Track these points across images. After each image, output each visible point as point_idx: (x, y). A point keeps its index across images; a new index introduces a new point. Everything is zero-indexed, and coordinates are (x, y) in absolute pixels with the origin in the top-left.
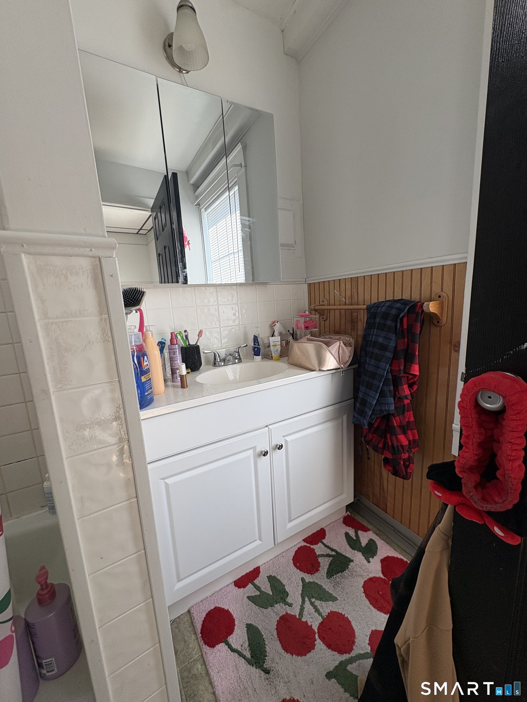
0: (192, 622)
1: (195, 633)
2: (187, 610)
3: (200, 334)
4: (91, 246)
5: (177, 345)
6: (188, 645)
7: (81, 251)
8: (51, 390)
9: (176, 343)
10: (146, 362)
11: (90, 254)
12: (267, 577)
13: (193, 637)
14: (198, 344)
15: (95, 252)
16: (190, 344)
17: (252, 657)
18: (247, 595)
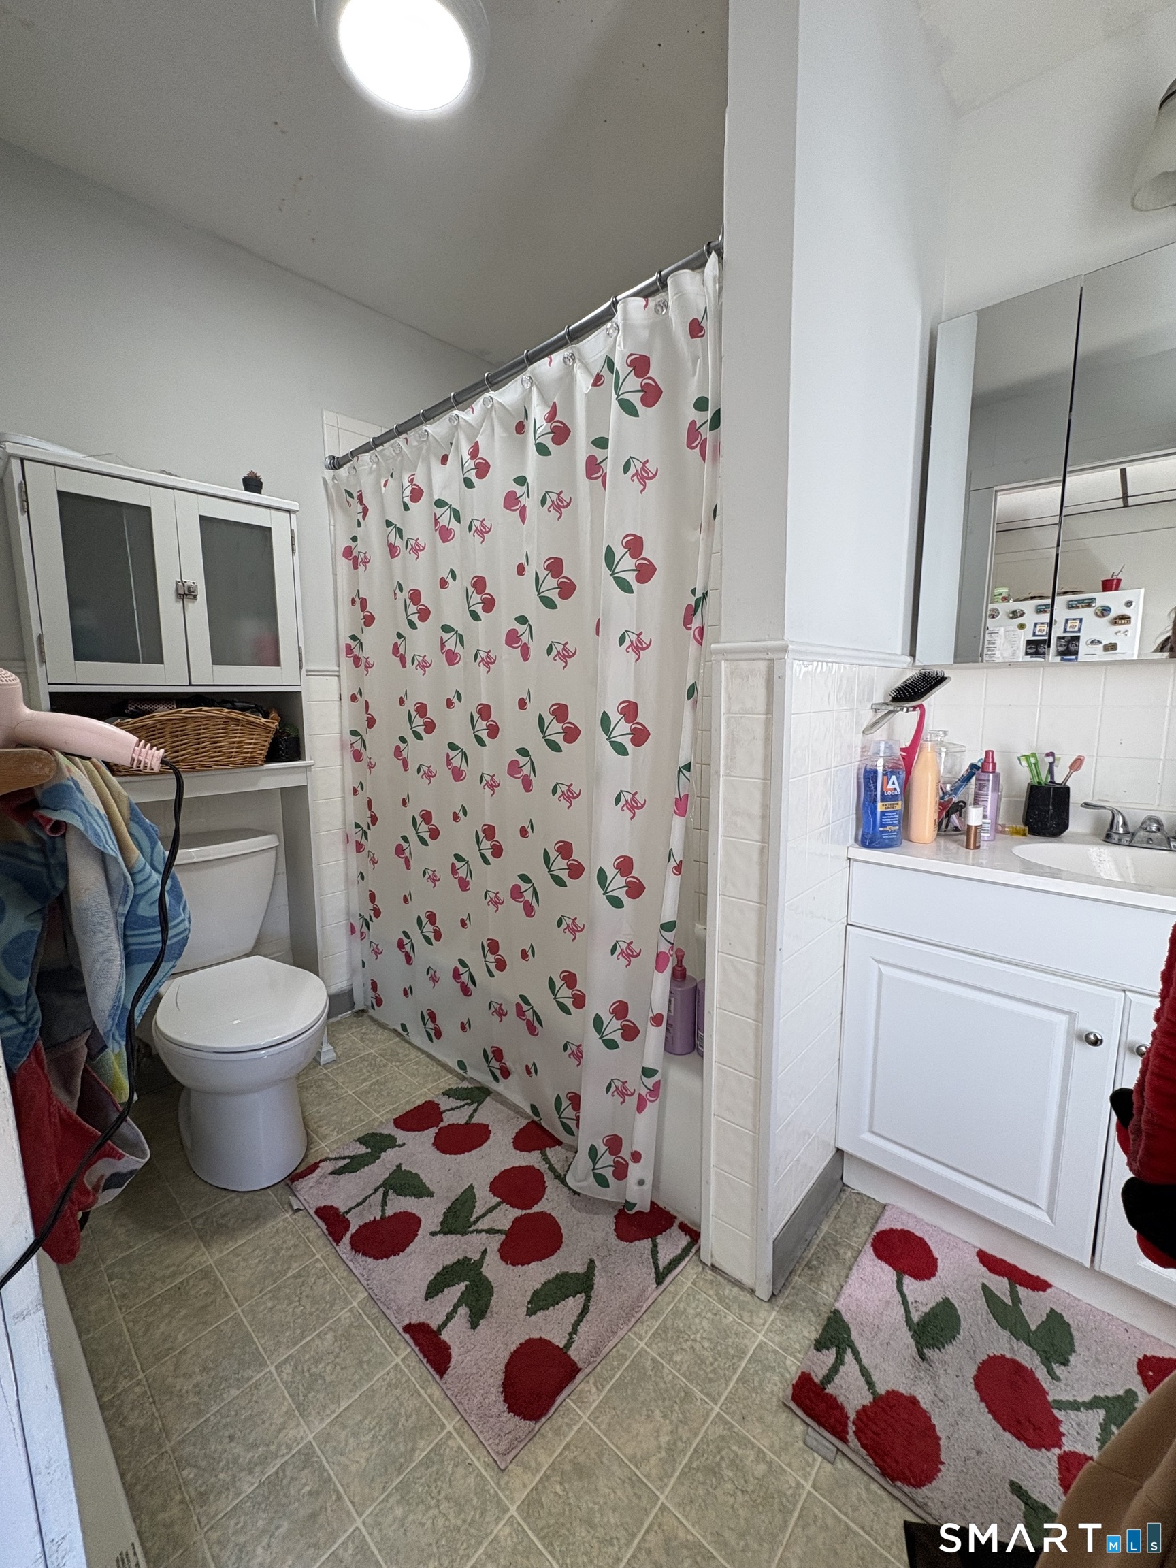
0: (878, 1218)
1: (872, 1229)
2: (883, 1202)
3: (1077, 764)
4: (767, 650)
5: (991, 775)
6: (855, 1228)
7: (761, 656)
8: (722, 774)
9: (990, 770)
10: (893, 783)
11: (767, 657)
12: (1052, 1310)
13: (867, 1229)
14: (1068, 784)
15: (771, 656)
16: (1054, 783)
17: (918, 1324)
18: (986, 1282)
